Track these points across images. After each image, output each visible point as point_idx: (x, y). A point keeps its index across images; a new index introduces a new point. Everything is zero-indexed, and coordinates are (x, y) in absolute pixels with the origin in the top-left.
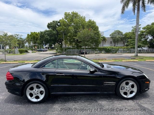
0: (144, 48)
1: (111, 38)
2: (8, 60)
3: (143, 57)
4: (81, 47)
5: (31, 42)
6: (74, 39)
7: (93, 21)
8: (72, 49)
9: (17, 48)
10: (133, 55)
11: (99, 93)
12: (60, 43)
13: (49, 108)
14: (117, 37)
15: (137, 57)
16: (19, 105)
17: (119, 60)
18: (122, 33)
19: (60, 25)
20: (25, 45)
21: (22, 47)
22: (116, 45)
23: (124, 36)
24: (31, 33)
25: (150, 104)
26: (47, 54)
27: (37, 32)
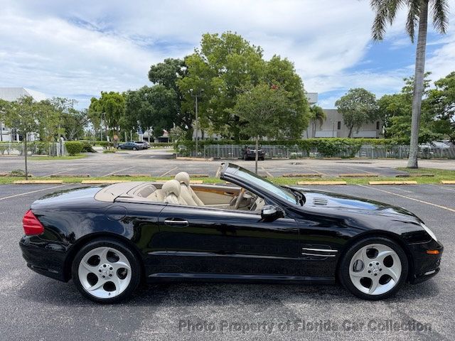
0: (438, 144)
1: (339, 110)
2: (35, 173)
3: (434, 170)
4: (248, 138)
5: (103, 122)
6: (227, 114)
7: (285, 62)
8: (221, 143)
9: (62, 138)
10: (404, 163)
11: (292, 278)
12: (187, 127)
13: (143, 319)
14: (358, 108)
15: (415, 170)
16: (59, 305)
17: (360, 179)
18: (372, 97)
19: (187, 71)
20: (86, 129)
21: (76, 136)
22: (354, 134)
23: (379, 107)
24: (103, 94)
25: (440, 314)
26: (147, 157)
27: (120, 94)
